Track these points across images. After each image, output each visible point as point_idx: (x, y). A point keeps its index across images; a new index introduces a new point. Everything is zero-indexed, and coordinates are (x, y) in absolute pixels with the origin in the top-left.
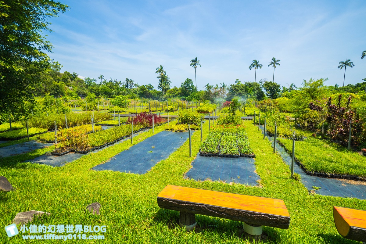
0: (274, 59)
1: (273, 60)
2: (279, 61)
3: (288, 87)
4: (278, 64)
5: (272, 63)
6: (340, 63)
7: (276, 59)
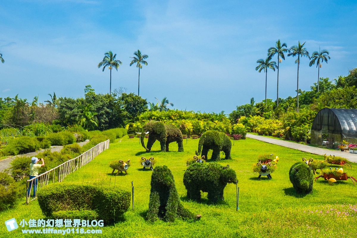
0: (138, 54)
1: (136, 54)
2: (146, 57)
3: (159, 105)
4: (144, 62)
5: (135, 60)
6: (258, 62)
7: (142, 54)
